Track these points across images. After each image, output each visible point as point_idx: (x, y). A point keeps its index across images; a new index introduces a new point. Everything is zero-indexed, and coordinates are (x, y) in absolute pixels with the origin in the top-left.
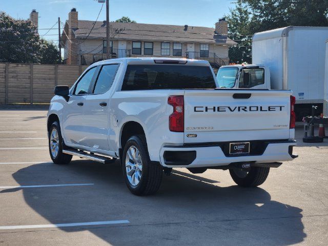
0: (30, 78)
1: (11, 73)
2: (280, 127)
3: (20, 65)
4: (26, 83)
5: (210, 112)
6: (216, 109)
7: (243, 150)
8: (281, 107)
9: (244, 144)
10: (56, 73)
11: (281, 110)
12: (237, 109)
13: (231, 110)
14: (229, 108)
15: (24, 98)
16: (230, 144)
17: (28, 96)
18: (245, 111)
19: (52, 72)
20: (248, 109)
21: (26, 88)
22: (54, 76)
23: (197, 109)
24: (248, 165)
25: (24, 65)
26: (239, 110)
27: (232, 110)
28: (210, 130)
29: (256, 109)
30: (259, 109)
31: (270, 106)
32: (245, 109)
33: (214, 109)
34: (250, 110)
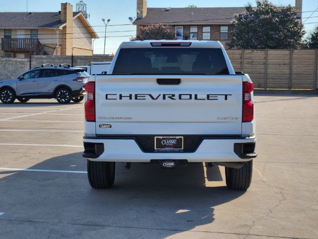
0: (264, 64)
1: (247, 59)
2: (227, 120)
3: (255, 51)
4: (260, 69)
5: (126, 100)
6: (133, 97)
7: (174, 146)
8: (226, 96)
9: (175, 139)
10: (291, 58)
11: (226, 99)
12: (161, 97)
13: (153, 98)
14: (150, 95)
15: (259, 84)
16: (156, 137)
17: (262, 81)
18: (173, 99)
19: (288, 57)
20: (177, 97)
21: (260, 73)
22: (289, 61)
23: (109, 97)
24: (172, 164)
25: (259, 51)
26: (164, 98)
27: (155, 98)
28: (128, 120)
29: (188, 97)
30: (193, 97)
31: (209, 94)
32: (172, 97)
33: (130, 97)
34: (180, 98)
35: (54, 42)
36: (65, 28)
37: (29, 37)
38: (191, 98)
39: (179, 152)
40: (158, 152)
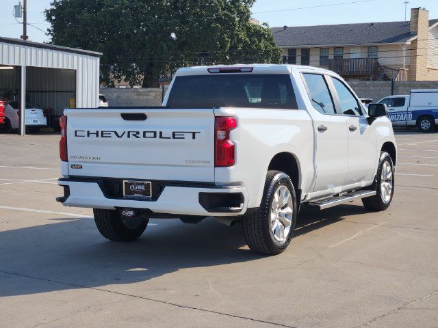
2: (198, 164)
5: (93, 137)
6: (100, 134)
7: (143, 193)
8: (194, 134)
9: (143, 184)
11: (194, 137)
12: (126, 134)
14: (116, 133)
16: (124, 181)
18: (138, 137)
20: (141, 135)
23: (78, 134)
24: (132, 213)
26: (129, 136)
27: (120, 135)
28: (96, 160)
29: (152, 135)
30: (158, 135)
31: (175, 131)
32: (136, 134)
33: (97, 134)
34: (144, 136)
35: (398, 63)
36: (415, 42)
37: (366, 56)
38: (155, 136)
39: (148, 200)
40: (127, 198)
